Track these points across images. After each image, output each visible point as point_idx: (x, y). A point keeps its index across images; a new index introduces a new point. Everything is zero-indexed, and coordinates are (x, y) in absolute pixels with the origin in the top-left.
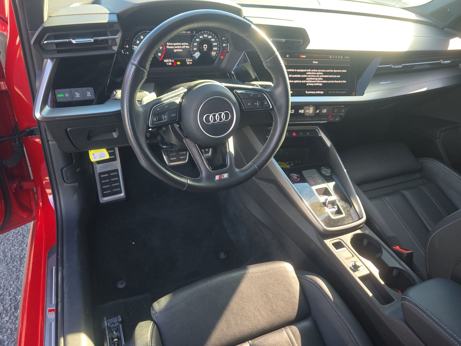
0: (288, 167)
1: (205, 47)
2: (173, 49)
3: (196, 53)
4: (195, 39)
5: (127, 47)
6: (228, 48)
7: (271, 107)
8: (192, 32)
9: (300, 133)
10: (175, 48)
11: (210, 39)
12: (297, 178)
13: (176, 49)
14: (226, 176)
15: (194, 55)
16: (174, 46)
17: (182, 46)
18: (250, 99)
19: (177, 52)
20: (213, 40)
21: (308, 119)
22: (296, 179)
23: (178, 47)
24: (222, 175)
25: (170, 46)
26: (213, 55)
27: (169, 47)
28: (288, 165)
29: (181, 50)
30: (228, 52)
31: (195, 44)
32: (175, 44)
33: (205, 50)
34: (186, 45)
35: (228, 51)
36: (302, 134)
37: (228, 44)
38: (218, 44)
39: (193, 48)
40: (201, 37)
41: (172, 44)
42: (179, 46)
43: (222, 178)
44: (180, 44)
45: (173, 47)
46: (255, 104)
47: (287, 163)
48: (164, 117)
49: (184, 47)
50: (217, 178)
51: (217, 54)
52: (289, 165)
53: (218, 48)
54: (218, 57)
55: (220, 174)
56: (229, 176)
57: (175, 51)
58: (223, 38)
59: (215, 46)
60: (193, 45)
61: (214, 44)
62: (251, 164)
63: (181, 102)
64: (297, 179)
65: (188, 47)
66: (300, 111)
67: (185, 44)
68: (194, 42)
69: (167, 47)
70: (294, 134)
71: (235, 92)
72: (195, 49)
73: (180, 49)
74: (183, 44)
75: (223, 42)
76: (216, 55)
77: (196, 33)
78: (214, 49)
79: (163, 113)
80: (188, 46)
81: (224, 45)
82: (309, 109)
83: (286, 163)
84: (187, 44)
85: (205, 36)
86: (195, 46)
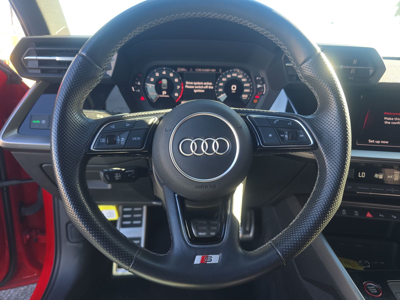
0: (362, 268)
1: (234, 88)
2: (192, 90)
3: (222, 95)
4: (221, 78)
5: (139, 83)
6: (264, 90)
7: (312, 143)
8: (218, 70)
9: (380, 215)
10: (195, 88)
11: (241, 79)
12: (376, 292)
13: (197, 89)
14: (215, 259)
15: (219, 97)
16: (194, 85)
17: (204, 85)
18: (273, 127)
19: (197, 92)
20: (244, 80)
21: (392, 190)
22: (374, 294)
23: (200, 87)
24: (209, 256)
25: (189, 85)
26: (243, 98)
27: (188, 87)
28: (360, 265)
29: (203, 91)
30: (263, 95)
31: (221, 84)
32: (195, 83)
33: (233, 92)
34: (209, 85)
35: (264, 93)
36: (383, 216)
37: (264, 85)
38: (250, 85)
39: (217, 89)
40: (229, 76)
41: (192, 83)
42: (201, 85)
43: (208, 263)
44: (202, 83)
45: (193, 87)
46: (282, 136)
47: (360, 262)
48: (119, 140)
49: (207, 87)
50: (198, 260)
51: (249, 96)
52: (363, 267)
53: (251, 90)
54: (251, 101)
55: (206, 253)
56: (222, 260)
57: (195, 91)
58: (257, 78)
59: (247, 88)
60: (218, 85)
61: (246, 85)
62: (270, 245)
63: (157, 124)
64: (378, 294)
65: (212, 88)
66: (376, 176)
67: (208, 83)
68: (219, 82)
69: (186, 86)
70: (369, 215)
71: (249, 117)
72: (220, 90)
73: (202, 89)
74: (205, 84)
75: (257, 82)
76: (247, 99)
77: (223, 71)
78: (245, 91)
79: (120, 131)
80: (211, 86)
81: (259, 86)
82: (393, 174)
83: (358, 262)
84: (211, 84)
85: (235, 75)
86: (221, 87)
